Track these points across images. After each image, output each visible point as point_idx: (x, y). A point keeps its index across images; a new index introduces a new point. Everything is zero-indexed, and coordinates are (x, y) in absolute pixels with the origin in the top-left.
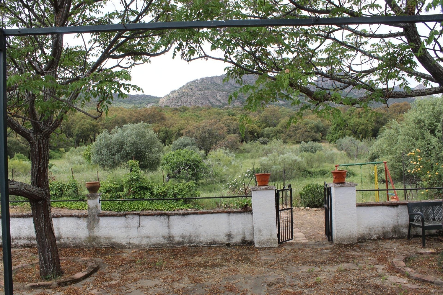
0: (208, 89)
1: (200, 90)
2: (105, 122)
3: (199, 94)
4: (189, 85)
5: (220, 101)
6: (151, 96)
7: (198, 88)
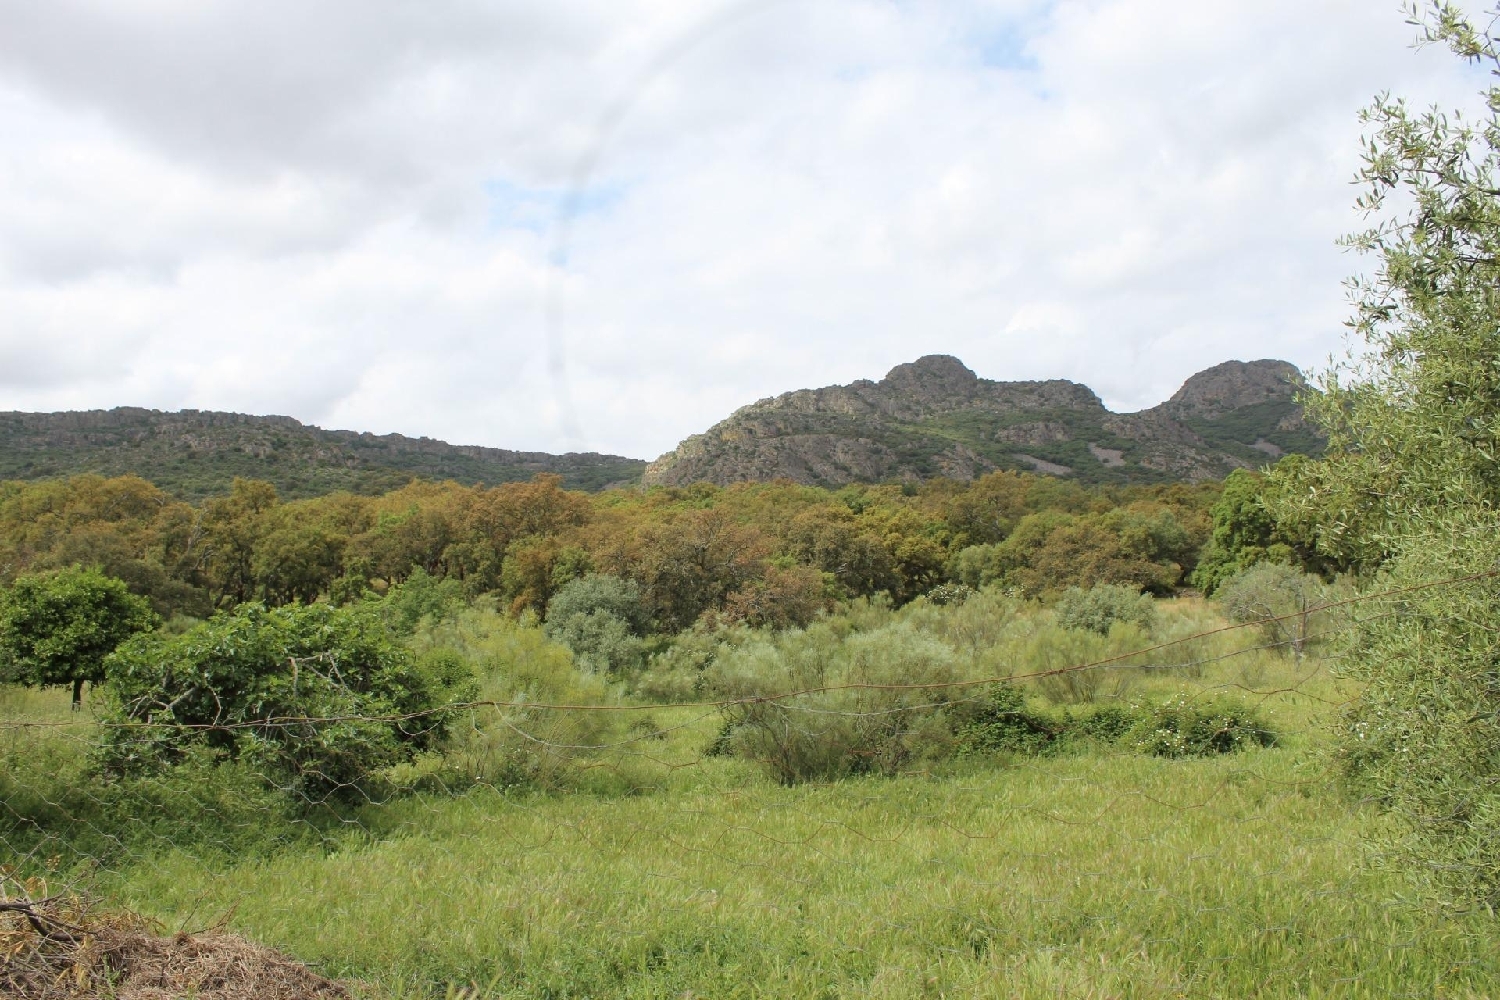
0: (807, 429)
1: (779, 433)
2: (379, 531)
3: (776, 448)
4: (744, 417)
5: (845, 468)
6: (615, 457)
7: (773, 428)
